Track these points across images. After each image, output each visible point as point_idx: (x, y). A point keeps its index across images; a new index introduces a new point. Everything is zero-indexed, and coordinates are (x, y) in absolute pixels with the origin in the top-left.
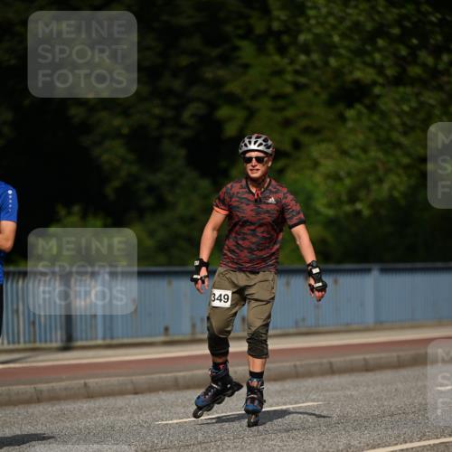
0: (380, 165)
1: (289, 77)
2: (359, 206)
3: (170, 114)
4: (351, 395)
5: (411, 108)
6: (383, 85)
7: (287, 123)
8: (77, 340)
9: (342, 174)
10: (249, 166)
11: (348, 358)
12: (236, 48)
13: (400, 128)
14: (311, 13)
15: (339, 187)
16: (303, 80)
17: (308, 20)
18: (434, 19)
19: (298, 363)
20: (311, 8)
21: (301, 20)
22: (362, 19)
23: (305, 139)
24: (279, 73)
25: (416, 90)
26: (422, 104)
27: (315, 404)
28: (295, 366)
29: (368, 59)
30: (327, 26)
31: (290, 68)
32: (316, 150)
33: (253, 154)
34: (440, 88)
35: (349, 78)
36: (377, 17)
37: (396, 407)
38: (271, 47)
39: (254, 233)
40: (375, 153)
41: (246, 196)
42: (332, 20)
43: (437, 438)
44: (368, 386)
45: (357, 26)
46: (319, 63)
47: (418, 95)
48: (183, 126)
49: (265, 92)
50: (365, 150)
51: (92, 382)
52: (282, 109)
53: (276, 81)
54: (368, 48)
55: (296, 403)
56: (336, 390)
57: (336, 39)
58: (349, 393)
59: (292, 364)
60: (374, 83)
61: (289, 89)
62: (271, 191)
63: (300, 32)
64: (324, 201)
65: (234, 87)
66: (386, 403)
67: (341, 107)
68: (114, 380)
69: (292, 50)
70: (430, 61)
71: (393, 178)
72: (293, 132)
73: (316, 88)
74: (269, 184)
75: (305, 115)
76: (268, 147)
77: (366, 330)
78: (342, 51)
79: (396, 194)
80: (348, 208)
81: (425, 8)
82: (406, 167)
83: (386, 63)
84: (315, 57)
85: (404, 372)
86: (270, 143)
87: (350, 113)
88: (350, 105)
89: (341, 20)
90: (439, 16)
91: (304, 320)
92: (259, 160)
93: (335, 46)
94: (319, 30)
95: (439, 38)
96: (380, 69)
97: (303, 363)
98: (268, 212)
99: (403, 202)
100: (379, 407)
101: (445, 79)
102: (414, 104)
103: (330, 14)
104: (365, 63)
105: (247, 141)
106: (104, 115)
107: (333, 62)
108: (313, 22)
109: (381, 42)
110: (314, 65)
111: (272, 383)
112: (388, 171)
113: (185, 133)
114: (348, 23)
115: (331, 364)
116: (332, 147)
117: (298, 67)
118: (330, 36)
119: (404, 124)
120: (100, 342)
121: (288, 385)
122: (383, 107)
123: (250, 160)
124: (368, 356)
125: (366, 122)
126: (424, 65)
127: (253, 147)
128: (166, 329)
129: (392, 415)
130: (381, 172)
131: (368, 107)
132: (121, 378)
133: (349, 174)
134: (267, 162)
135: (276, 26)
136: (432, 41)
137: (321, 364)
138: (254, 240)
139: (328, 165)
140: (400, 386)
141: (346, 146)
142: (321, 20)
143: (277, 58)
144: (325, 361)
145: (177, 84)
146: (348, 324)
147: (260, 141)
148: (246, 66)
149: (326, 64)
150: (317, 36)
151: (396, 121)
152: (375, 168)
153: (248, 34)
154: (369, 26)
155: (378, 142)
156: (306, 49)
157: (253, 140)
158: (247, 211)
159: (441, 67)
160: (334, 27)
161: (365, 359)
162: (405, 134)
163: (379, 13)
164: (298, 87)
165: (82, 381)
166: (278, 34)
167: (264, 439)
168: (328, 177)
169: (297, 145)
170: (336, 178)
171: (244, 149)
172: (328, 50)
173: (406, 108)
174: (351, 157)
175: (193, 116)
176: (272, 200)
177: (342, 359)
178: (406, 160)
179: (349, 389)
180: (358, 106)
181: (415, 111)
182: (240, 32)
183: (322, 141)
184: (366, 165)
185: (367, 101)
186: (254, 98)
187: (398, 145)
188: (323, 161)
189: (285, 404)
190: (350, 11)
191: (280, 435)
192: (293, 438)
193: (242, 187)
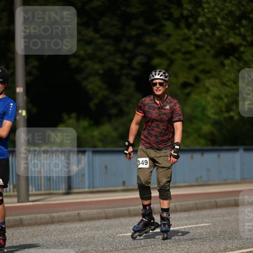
1: (193, 42)
2: (232, 114)
3: (126, 62)
4: (228, 220)
6: (245, 46)
7: (192, 67)
8: (74, 189)
9: (223, 96)
10: (155, 88)
11: (226, 199)
12: (163, 25)
14: (205, 5)
15: (220, 103)
16: (200, 43)
17: (203, 10)
19: (198, 202)
20: (205, 3)
21: (199, 10)
22: (233, 9)
23: (202, 76)
24: (187, 39)
27: (207, 224)
28: (196, 204)
29: (237, 32)
30: (214, 13)
31: (193, 37)
32: (208, 83)
33: (158, 81)
35: (226, 42)
36: (242, 8)
38: (182, 25)
42: (217, 10)
45: (231, 13)
46: (210, 34)
48: (133, 69)
49: (179, 50)
51: (82, 212)
52: (188, 60)
53: (185, 44)
54: (237, 25)
55: (197, 224)
56: (219, 217)
57: (219, 20)
58: (226, 218)
59: (195, 202)
60: (241, 45)
61: (193, 48)
62: (167, 102)
63: (199, 16)
64: (213, 111)
65: (162, 47)
67: (222, 58)
68: (95, 211)
69: (195, 26)
72: (195, 72)
73: (208, 48)
74: (167, 98)
75: (201, 63)
76: (166, 77)
77: (236, 183)
78: (223, 27)
80: (226, 115)
83: (247, 34)
84: (207, 30)
86: (167, 74)
87: (227, 62)
88: (227, 57)
89: (222, 10)
91: (201, 177)
92: (161, 84)
93: (218, 24)
94: (209, 15)
96: (244, 37)
97: (200, 201)
98: (165, 114)
103: (216, 6)
104: (235, 34)
105: (154, 73)
106: (89, 63)
107: (217, 33)
108: (206, 10)
109: (244, 22)
110: (207, 35)
111: (183, 213)
113: (134, 73)
114: (226, 11)
115: (216, 202)
116: (217, 81)
117: (197, 36)
118: (216, 19)
120: (86, 190)
121: (192, 214)
123: (155, 84)
124: (237, 198)
125: (236, 67)
127: (157, 77)
128: (124, 183)
131: (237, 58)
132: (98, 210)
133: (226, 96)
134: (165, 86)
135: (185, 13)
137: (211, 202)
139: (215, 91)
141: (225, 80)
142: (211, 10)
143: (186, 31)
144: (213, 200)
145: (130, 46)
146: (226, 180)
147: (161, 73)
148: (169, 36)
149: (214, 34)
150: (208, 19)
153: (170, 17)
154: (238, 13)
156: (202, 26)
157: (157, 73)
158: (154, 114)
160: (218, 14)
163: (243, 5)
164: (198, 47)
165: (76, 212)
166: (187, 18)
167: (178, 244)
168: (214, 97)
169: (197, 80)
170: (219, 98)
171: (152, 78)
172: (214, 26)
174: (228, 86)
175: (139, 63)
176: (168, 107)
177: (222, 199)
179: (226, 216)
180: (232, 58)
182: (165, 16)
183: (211, 77)
185: (236, 55)
186: (173, 53)
188: (212, 89)
189: (190, 225)
190: (227, 4)
191: (187, 242)
192: (195, 244)
193: (151, 100)
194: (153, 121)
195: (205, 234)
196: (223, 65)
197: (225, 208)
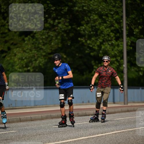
0: (36, 55)
2: (29, 68)
4: (27, 129)
5: (45, 37)
7: (6, 42)
9: (24, 58)
10: (104, 63)
11: (26, 117)
13: (42, 43)
15: (22, 62)
18: (53, 9)
19: (9, 118)
23: (12, 47)
25: (47, 31)
26: (49, 36)
27: (15, 131)
32: (15, 51)
33: (106, 60)
34: (55, 31)
37: (41, 132)
38: (1, 18)
39: (105, 79)
40: (34, 51)
41: (104, 70)
43: (54, 142)
44: (32, 126)
47: (48, 33)
50: (31, 50)
52: (4, 37)
55: (9, 131)
56: (22, 127)
58: (26, 128)
61: (7, 31)
64: (18, 66)
66: (37, 131)
67: (23, 37)
70: (52, 22)
71: (40, 59)
72: (8, 45)
74: (109, 67)
75: (12, 39)
76: (109, 59)
77: (32, 108)
79: (41, 64)
80: (26, 69)
81: (50, 5)
82: (44, 56)
85: (43, 121)
86: (109, 58)
87: (26, 39)
88: (26, 36)
90: (54, 8)
91: (11, 104)
92: (107, 62)
95: (54, 15)
97: (11, 118)
98: (109, 74)
99: (43, 67)
100: (36, 132)
101: (56, 28)
102: (46, 36)
105: (104, 57)
112: (38, 57)
115: (20, 118)
116: (21, 50)
119: (43, 42)
122: (37, 37)
123: (104, 61)
124: (32, 116)
125: (31, 42)
126: (50, 23)
127: (105, 58)
129: (40, 135)
130: (36, 58)
131: (32, 37)
134: (109, 62)
135: (2, 11)
136: (52, 16)
137: (17, 119)
138: (105, 80)
139: (19, 55)
140: (42, 125)
141: (25, 49)
143: (3, 21)
144: (18, 117)
146: (25, 106)
147: (107, 57)
151: (41, 41)
152: (34, 56)
155: (35, 48)
157: (106, 57)
159: (55, 24)
161: (31, 117)
162: (44, 45)
168: (19, 59)
169: (9, 49)
170: (22, 59)
171: (104, 59)
173: (44, 37)
174: (27, 53)
176: (110, 71)
177: (23, 117)
178: (44, 54)
179: (26, 127)
180: (29, 36)
181: (47, 38)
183: (17, 47)
184: (31, 55)
185: (32, 35)
187: (41, 49)
188: (17, 54)
191: (4, 141)
192: (8, 142)
193: (103, 68)
194: (104, 76)
195: (14, 137)
196: (24, 40)
197: (25, 122)
